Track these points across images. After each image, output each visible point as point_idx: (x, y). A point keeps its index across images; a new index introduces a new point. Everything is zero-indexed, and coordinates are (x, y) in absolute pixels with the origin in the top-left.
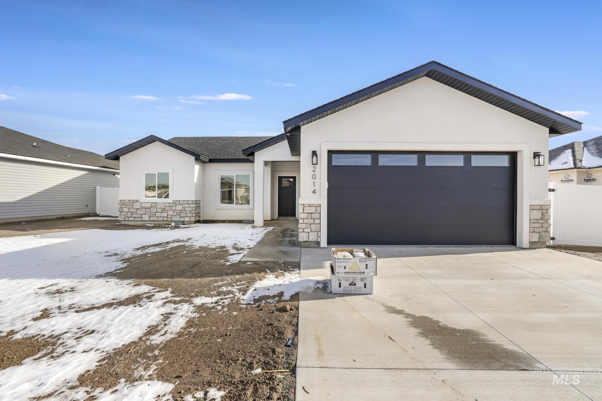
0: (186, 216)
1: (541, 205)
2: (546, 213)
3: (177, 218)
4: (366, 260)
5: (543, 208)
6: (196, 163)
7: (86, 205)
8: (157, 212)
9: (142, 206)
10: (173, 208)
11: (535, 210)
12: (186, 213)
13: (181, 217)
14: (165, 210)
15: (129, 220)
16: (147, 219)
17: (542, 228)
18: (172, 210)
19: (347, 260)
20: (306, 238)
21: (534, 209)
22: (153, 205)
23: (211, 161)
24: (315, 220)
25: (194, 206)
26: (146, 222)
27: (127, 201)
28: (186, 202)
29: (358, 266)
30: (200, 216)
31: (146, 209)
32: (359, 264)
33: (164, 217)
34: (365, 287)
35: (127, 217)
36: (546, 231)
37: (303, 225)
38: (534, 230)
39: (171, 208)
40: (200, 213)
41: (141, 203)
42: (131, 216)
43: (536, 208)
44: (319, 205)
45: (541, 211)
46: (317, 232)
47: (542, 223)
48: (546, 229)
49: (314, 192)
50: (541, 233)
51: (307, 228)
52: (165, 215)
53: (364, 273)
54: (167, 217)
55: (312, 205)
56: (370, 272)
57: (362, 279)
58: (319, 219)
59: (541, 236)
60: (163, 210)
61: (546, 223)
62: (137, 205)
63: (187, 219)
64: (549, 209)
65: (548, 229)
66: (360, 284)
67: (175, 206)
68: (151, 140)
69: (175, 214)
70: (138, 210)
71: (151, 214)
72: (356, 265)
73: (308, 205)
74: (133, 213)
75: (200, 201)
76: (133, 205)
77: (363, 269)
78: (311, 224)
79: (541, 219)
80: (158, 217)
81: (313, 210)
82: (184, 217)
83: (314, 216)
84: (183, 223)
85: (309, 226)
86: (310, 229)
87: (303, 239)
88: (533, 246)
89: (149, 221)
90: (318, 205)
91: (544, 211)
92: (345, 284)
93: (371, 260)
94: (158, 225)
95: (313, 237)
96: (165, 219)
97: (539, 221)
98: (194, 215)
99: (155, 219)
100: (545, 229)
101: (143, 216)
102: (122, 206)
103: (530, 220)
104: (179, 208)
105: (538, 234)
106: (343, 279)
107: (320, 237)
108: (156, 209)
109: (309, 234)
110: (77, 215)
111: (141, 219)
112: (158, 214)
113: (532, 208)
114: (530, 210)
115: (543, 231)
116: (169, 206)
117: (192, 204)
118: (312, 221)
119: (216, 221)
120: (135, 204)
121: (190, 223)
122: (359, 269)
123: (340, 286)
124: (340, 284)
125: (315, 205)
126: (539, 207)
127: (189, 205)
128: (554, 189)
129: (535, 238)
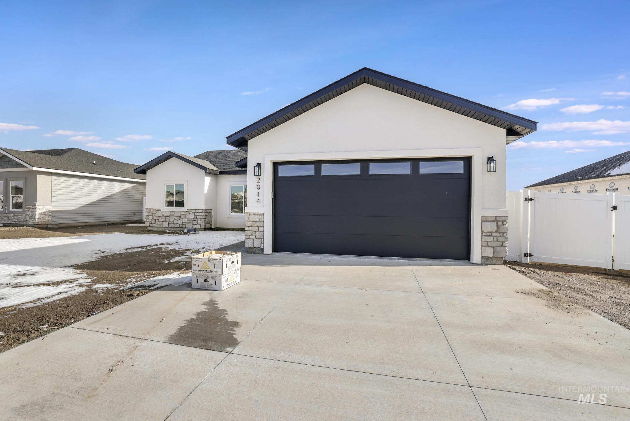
0: (197, 224)
1: (495, 216)
2: (502, 225)
3: (190, 226)
4: (214, 260)
5: (498, 219)
6: (206, 175)
7: (133, 213)
8: (174, 220)
9: (163, 214)
10: (187, 216)
11: (489, 221)
12: (197, 221)
13: (193, 224)
14: (180, 218)
15: (153, 227)
16: (167, 226)
17: (497, 242)
18: (186, 218)
19: (200, 260)
20: (251, 244)
21: (487, 220)
22: (172, 213)
23: (221, 173)
24: (259, 227)
25: (204, 214)
26: (167, 229)
27: (152, 210)
28: (197, 211)
29: (207, 265)
30: (211, 224)
31: (166, 217)
32: (208, 263)
33: (180, 224)
34: (216, 284)
35: (152, 223)
36: (502, 246)
37: (249, 232)
38: (487, 244)
39: (185, 216)
40: (212, 221)
41: (162, 211)
42: (154, 223)
43: (489, 219)
44: (263, 214)
45: (496, 222)
46: (261, 239)
47: (497, 237)
48: (503, 243)
49: (259, 201)
50: (495, 248)
51: (252, 235)
52: (180, 222)
53: (213, 271)
54: (182, 224)
55: (256, 214)
56: (217, 271)
57: (213, 277)
58: (262, 227)
59: (496, 250)
60: (179, 218)
61: (501, 236)
62: (159, 214)
63: (198, 226)
64: (506, 221)
65: (504, 243)
66: (211, 281)
67: (188, 214)
68: (169, 156)
69: (189, 221)
70: (160, 217)
71: (170, 221)
72: (206, 265)
73: (253, 214)
74: (156, 220)
75: (212, 210)
76: (156, 213)
77: (212, 268)
78: (255, 231)
79: (496, 232)
80: (175, 224)
81: (257, 218)
82: (196, 225)
83: (258, 224)
84: (195, 230)
85: (254, 233)
86: (254, 236)
87: (248, 245)
88: (486, 261)
89: (169, 227)
90: (261, 214)
91: (500, 223)
92: (201, 280)
93: (218, 260)
94: (175, 231)
95: (257, 244)
96: (181, 226)
97: (493, 234)
98: (204, 222)
99: (173, 226)
100: (501, 243)
101: (164, 223)
102: (148, 214)
103: (483, 232)
104: (192, 216)
105: (492, 249)
106: (199, 276)
107: (263, 244)
108: (173, 217)
109: (254, 240)
110: (125, 221)
111: (162, 226)
112: (175, 222)
113: (485, 219)
114: (482, 221)
115: (499, 245)
116: (184, 215)
117: (202, 212)
118: (256, 229)
119: (227, 229)
120: (157, 212)
121: (200, 230)
122: (208, 268)
123: (197, 283)
124: (197, 280)
125: (259, 214)
126: (494, 219)
127: (199, 213)
128: (532, 198)
129: (489, 253)
